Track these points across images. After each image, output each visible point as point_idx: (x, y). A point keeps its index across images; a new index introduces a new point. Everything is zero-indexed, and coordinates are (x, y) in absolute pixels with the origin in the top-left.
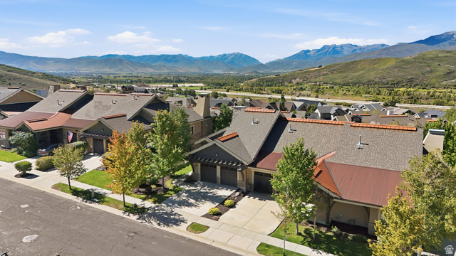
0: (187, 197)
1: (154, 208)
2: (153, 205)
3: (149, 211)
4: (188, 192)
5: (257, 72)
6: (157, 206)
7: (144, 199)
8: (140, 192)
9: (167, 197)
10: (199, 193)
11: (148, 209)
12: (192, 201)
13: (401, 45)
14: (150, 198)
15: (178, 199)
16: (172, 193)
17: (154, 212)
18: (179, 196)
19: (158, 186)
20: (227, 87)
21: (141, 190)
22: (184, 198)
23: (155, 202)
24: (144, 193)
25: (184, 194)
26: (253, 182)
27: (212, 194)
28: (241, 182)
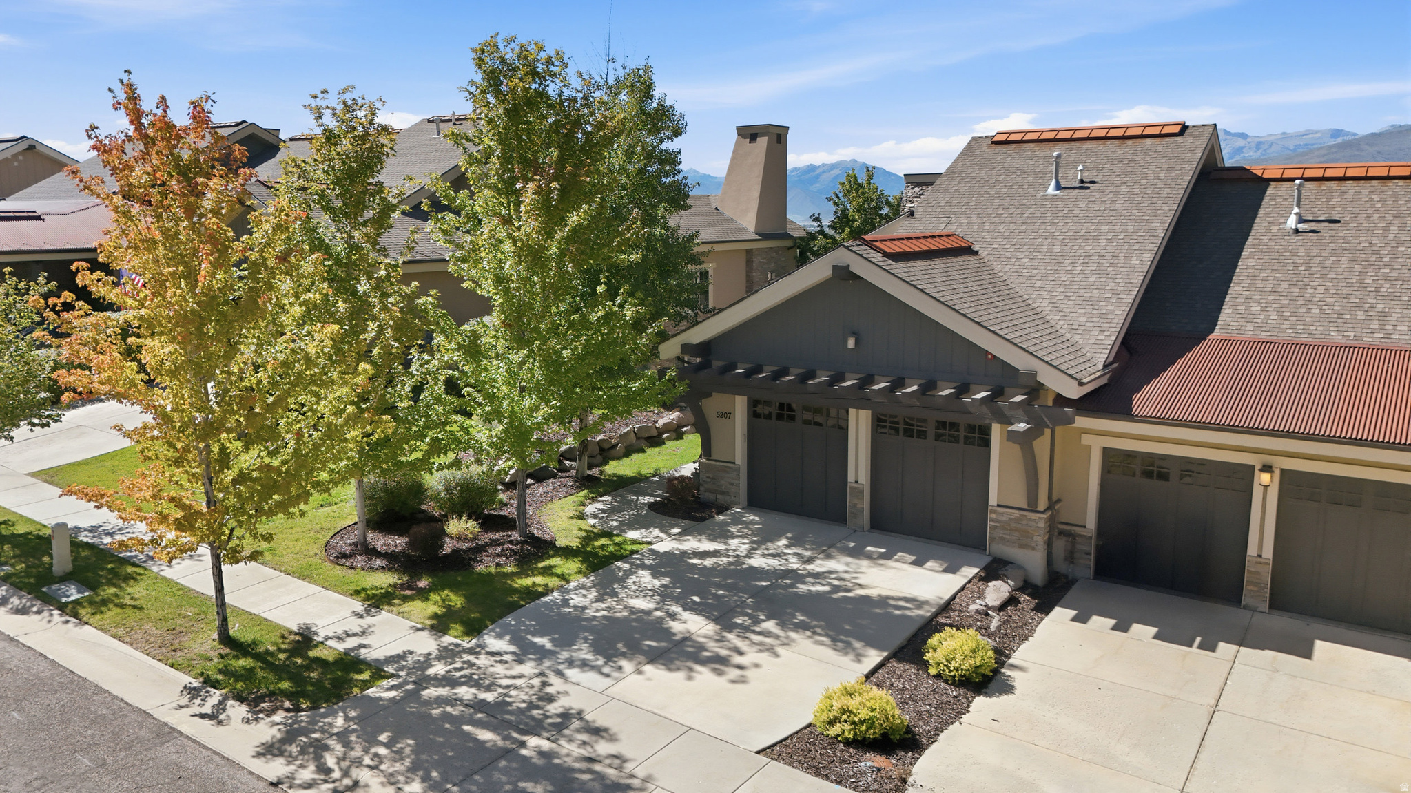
0: (664, 595)
1: (426, 662)
2: (426, 644)
3: (381, 691)
4: (667, 564)
6: (447, 654)
7: (377, 601)
8: (372, 552)
9: (532, 594)
10: (740, 575)
11: (378, 671)
12: (694, 625)
14: (423, 595)
15: (597, 611)
16: (570, 566)
17: (414, 695)
18: (606, 589)
19: (491, 522)
21: (382, 541)
22: (640, 603)
23: (439, 625)
24: (394, 561)
25: (645, 578)
26: (1091, 522)
27: (827, 588)
28: (1017, 520)
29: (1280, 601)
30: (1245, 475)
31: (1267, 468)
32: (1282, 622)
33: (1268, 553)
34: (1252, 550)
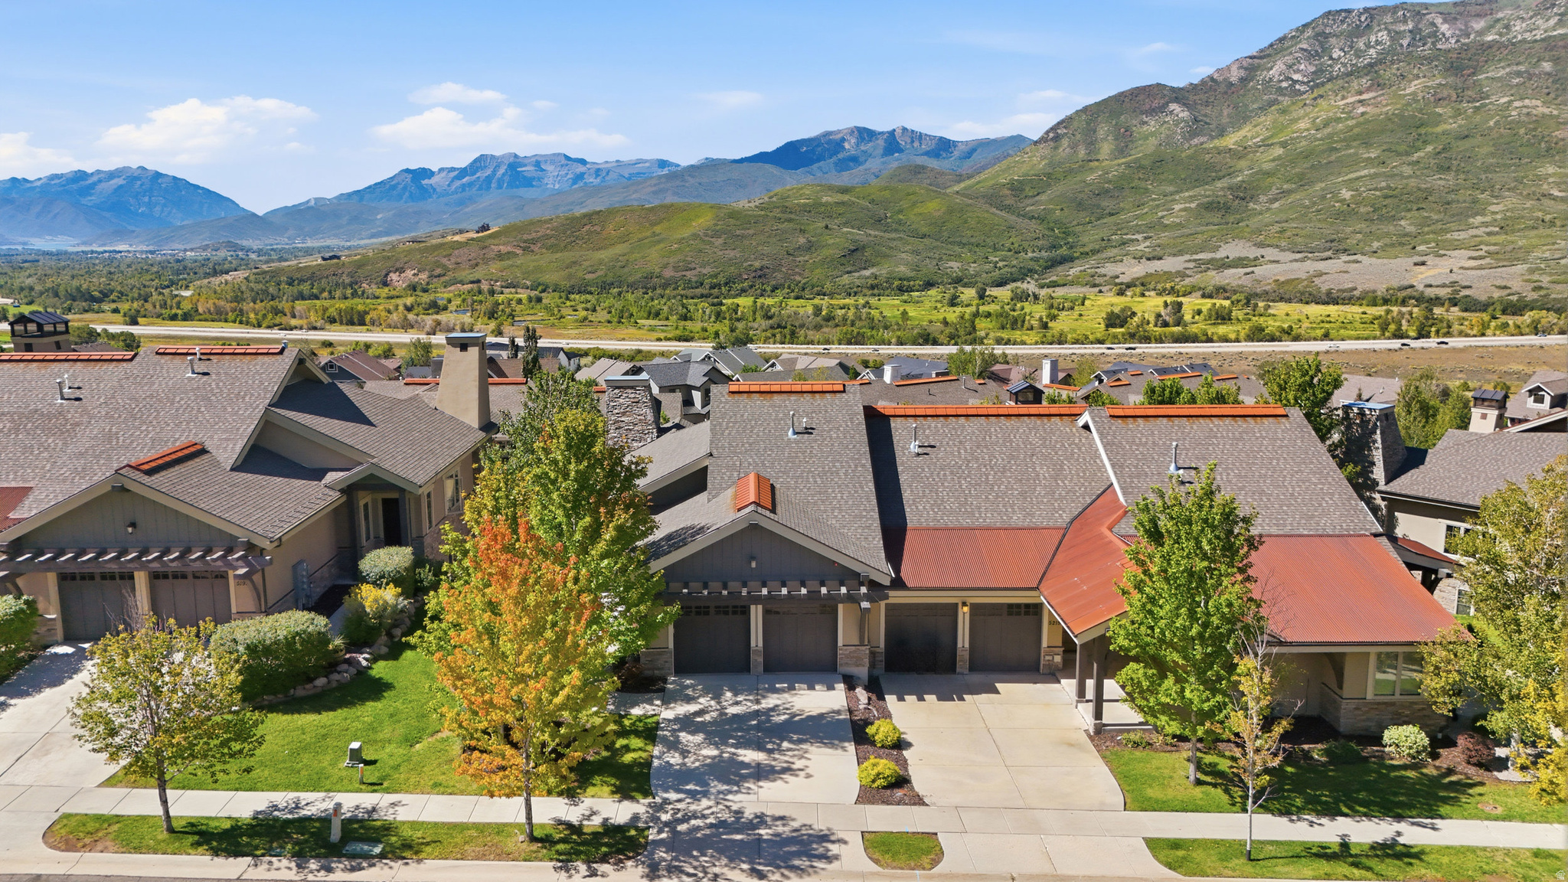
1: (654, 815)
3: (656, 836)
5: (235, 247)
6: (656, 808)
10: (735, 721)
12: (751, 755)
13: (711, 165)
15: (692, 763)
18: (681, 750)
20: (124, 307)
22: (708, 752)
23: (626, 796)
25: (687, 738)
26: (882, 645)
27: (786, 716)
28: (855, 651)
29: (973, 668)
30: (954, 607)
31: (964, 604)
32: (977, 678)
33: (967, 645)
34: (960, 645)
